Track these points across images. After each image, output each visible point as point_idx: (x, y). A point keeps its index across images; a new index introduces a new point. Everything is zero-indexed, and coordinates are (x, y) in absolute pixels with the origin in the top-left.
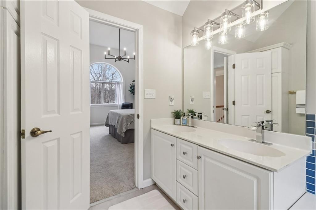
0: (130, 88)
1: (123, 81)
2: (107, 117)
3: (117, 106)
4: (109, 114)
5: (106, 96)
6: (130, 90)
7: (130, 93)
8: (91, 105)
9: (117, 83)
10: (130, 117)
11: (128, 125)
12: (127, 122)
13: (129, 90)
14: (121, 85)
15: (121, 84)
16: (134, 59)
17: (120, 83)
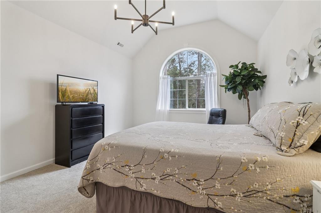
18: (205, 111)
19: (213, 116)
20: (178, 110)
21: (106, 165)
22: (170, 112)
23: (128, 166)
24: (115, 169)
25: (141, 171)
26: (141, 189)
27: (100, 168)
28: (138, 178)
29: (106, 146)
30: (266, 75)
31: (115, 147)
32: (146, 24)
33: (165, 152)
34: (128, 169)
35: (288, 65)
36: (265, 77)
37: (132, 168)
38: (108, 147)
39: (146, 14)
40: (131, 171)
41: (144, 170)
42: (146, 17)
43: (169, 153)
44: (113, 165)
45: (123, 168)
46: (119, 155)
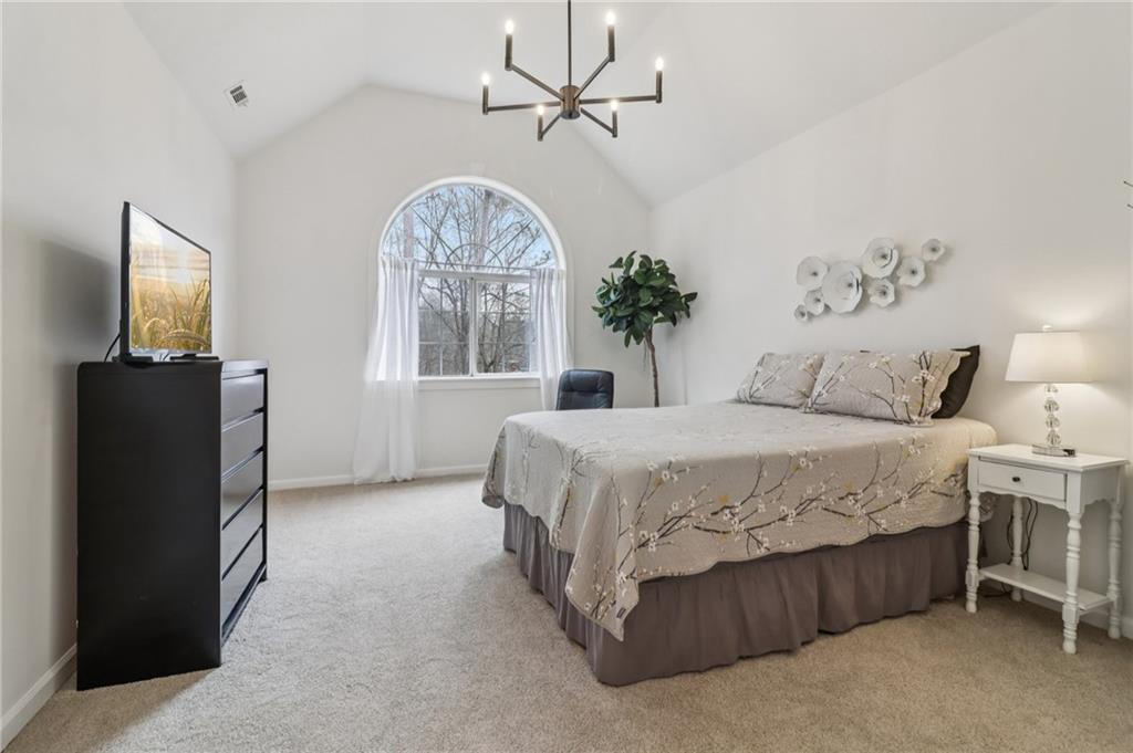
0: (602, 296)
1: (563, 266)
2: (496, 454)
3: (534, 384)
4: (502, 437)
5: (487, 341)
6: (600, 306)
7: (601, 320)
8: (421, 382)
9: (535, 274)
10: (660, 482)
11: (644, 545)
12: (638, 523)
13: (595, 309)
14: (553, 287)
15: (554, 282)
16: (658, 98)
17: (551, 278)
18: (538, 380)
19: (572, 390)
20: (441, 381)
21: (668, 527)
22: (421, 390)
23: (728, 507)
24: (696, 527)
25: (756, 511)
26: (758, 551)
27: (649, 539)
28: (752, 529)
29: (664, 472)
30: (691, 291)
31: (688, 469)
33: (799, 455)
34: (729, 516)
35: (799, 283)
36: (693, 296)
37: (737, 510)
38: (670, 474)
40: (736, 519)
41: (763, 506)
43: (806, 455)
44: (691, 516)
45: (714, 517)
46: (703, 488)
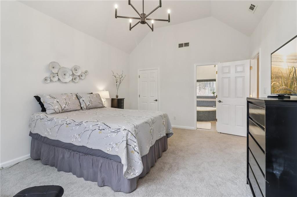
32: (143, 22)
39: (144, 13)
42: (143, 15)
